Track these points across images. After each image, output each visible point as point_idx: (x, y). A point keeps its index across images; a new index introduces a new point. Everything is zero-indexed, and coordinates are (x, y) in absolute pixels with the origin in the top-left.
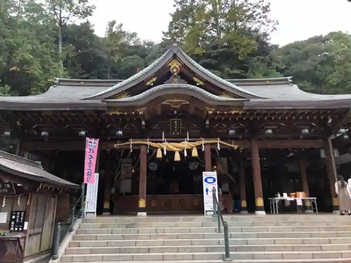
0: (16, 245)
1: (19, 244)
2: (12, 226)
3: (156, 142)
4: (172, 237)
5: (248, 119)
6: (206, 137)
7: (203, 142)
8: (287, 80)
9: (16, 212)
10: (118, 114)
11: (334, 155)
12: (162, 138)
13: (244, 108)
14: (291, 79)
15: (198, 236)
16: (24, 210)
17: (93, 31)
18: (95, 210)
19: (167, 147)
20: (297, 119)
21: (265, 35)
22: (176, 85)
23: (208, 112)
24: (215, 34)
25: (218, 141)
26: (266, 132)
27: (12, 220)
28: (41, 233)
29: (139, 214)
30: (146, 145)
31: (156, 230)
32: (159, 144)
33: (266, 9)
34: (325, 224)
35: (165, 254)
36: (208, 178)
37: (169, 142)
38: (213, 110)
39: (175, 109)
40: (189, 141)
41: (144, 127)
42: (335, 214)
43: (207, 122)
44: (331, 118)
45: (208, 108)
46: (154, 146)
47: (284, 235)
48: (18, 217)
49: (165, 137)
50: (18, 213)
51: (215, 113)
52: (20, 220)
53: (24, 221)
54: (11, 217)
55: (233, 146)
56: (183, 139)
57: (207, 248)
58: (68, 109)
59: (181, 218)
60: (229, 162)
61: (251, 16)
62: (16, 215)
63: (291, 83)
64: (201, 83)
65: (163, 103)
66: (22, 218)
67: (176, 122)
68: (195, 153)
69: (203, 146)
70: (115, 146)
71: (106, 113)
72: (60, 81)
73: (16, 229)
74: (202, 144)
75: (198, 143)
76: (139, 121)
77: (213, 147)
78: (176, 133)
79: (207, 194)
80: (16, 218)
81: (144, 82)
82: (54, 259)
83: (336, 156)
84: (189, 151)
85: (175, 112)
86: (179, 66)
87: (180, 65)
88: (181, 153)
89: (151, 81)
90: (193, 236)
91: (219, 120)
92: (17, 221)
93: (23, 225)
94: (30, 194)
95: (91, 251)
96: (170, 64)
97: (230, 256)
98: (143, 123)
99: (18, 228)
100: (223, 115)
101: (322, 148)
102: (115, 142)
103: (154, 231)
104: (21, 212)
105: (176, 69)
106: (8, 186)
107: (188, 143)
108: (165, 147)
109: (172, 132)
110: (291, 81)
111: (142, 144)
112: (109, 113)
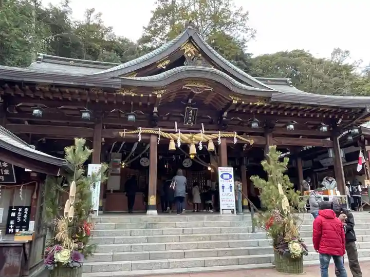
0: (20, 253)
1: (24, 252)
2: (11, 226)
3: (169, 132)
4: (204, 238)
5: (268, 113)
6: (223, 130)
7: (220, 134)
8: (286, 81)
9: (17, 208)
12: (174, 127)
13: (272, 100)
15: (233, 237)
16: (28, 205)
18: (97, 208)
19: (182, 138)
23: (232, 101)
25: (235, 135)
26: (288, 127)
27: (10, 218)
30: (158, 135)
31: (183, 230)
32: (174, 135)
36: (225, 174)
37: (183, 133)
38: (238, 99)
41: (155, 114)
45: (232, 98)
46: (167, 137)
48: (20, 214)
49: (178, 128)
50: (20, 210)
52: (22, 217)
53: (28, 220)
54: (10, 214)
55: (249, 141)
56: (198, 131)
58: (72, 83)
62: (17, 212)
65: (184, 87)
66: (25, 216)
67: (191, 111)
68: (211, 147)
69: (219, 139)
70: (121, 134)
71: (118, 93)
72: (45, 57)
73: (17, 231)
75: (214, 136)
76: (152, 106)
77: (230, 142)
78: (190, 123)
79: (223, 191)
80: (17, 215)
81: (155, 64)
84: (206, 144)
85: (190, 101)
86: (194, 51)
88: (197, 146)
89: (164, 64)
90: (227, 237)
91: (240, 112)
92: (19, 219)
93: (27, 225)
96: (184, 48)
98: (156, 109)
99: (21, 229)
100: (244, 106)
101: (330, 148)
102: (121, 128)
103: (181, 232)
104: (23, 208)
105: (191, 54)
106: (7, 172)
107: (204, 135)
108: (179, 138)
109: (186, 123)
110: (290, 82)
111: (153, 134)
112: (122, 93)
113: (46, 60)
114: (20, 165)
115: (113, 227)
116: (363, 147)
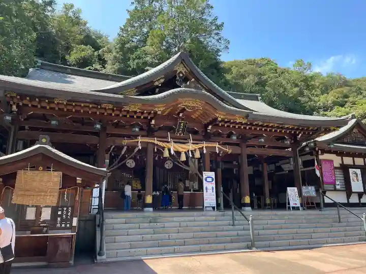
2: (59, 222)
3: (163, 142)
7: (205, 144)
8: (256, 96)
9: (63, 207)
10: (138, 111)
12: (168, 138)
13: (249, 119)
14: (260, 96)
16: (72, 205)
23: (217, 118)
25: (217, 145)
26: (259, 141)
27: (57, 216)
29: (146, 209)
30: (154, 144)
36: (207, 177)
37: (175, 142)
38: (222, 117)
41: (152, 126)
43: (210, 127)
45: (217, 115)
46: (162, 145)
48: (65, 213)
49: (171, 138)
50: (65, 209)
51: (222, 121)
52: (67, 215)
53: (72, 216)
55: (228, 150)
56: (187, 141)
62: (62, 211)
63: (260, 100)
65: (179, 106)
67: (182, 124)
68: (197, 155)
69: (204, 148)
70: (124, 142)
72: (42, 64)
73: (63, 225)
74: (203, 147)
75: (200, 146)
76: (151, 119)
77: (213, 150)
78: (180, 134)
81: (153, 82)
82: (101, 255)
85: (181, 115)
86: (185, 72)
89: (160, 82)
92: (64, 216)
93: (71, 221)
96: (177, 69)
98: (153, 122)
99: (66, 224)
102: (122, 137)
104: (68, 207)
105: (183, 74)
107: (192, 144)
108: (172, 147)
109: (177, 134)
111: (150, 143)
113: (44, 67)
116: (317, 156)
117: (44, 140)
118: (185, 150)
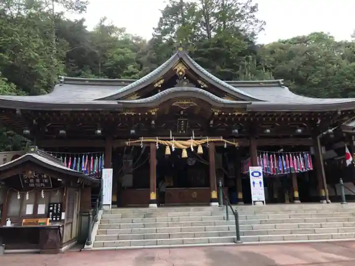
0: (57, 233)
1: (60, 232)
2: (50, 216)
3: (165, 140)
4: (186, 225)
5: (249, 120)
6: (210, 136)
7: (208, 140)
8: (279, 82)
9: (54, 204)
10: (133, 114)
11: (321, 151)
12: (169, 136)
13: (247, 110)
14: (282, 82)
15: (210, 224)
16: (61, 202)
17: (86, 27)
18: (110, 203)
19: (175, 145)
20: (292, 120)
21: (253, 34)
22: (186, 88)
23: (214, 113)
24: (205, 33)
25: (221, 139)
26: (265, 132)
27: (49, 211)
28: (72, 223)
29: (151, 205)
30: (156, 143)
31: (172, 219)
32: (169, 142)
33: (253, 9)
34: (316, 211)
35: (184, 238)
37: (177, 140)
38: (218, 111)
39: (182, 110)
40: (195, 140)
41: (153, 126)
42: (322, 203)
43: (212, 122)
44: (320, 119)
45: (214, 110)
46: (163, 143)
47: (283, 222)
48: (55, 208)
49: (172, 136)
50: (55, 205)
51: (220, 115)
52: (57, 210)
53: (61, 212)
54: (49, 208)
55: (234, 143)
56: (189, 138)
57: (219, 233)
59: (192, 208)
60: (223, 157)
61: (239, 16)
62: (53, 207)
63: (283, 85)
64: (205, 86)
65: (174, 104)
66: (59, 209)
67: (183, 122)
68: (200, 150)
69: (208, 144)
70: (127, 143)
71: (121, 113)
72: (65, 79)
73: (54, 219)
74: (206, 142)
75: (203, 141)
76: (150, 120)
78: (182, 131)
80: (53, 209)
81: (153, 84)
82: (88, 244)
83: (323, 152)
84: (196, 148)
85: (182, 113)
86: (185, 70)
87: (185, 68)
88: (189, 150)
89: (160, 83)
90: (206, 224)
91: (223, 121)
92: (55, 211)
93: (60, 215)
94: (65, 188)
95: (118, 238)
96: (176, 68)
97: (241, 239)
98: (153, 122)
99: (56, 218)
100: (227, 116)
101: (312, 146)
102: (127, 139)
103: (170, 220)
104: (57, 204)
105: (182, 72)
106: (46, 181)
107: (194, 141)
108: (173, 145)
109: (179, 131)
110: (282, 83)
111: (152, 142)
112: (124, 113)
113: (66, 82)
114: (55, 177)
115: (120, 217)
117: (32, 150)
118: (186, 147)
